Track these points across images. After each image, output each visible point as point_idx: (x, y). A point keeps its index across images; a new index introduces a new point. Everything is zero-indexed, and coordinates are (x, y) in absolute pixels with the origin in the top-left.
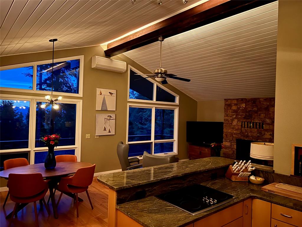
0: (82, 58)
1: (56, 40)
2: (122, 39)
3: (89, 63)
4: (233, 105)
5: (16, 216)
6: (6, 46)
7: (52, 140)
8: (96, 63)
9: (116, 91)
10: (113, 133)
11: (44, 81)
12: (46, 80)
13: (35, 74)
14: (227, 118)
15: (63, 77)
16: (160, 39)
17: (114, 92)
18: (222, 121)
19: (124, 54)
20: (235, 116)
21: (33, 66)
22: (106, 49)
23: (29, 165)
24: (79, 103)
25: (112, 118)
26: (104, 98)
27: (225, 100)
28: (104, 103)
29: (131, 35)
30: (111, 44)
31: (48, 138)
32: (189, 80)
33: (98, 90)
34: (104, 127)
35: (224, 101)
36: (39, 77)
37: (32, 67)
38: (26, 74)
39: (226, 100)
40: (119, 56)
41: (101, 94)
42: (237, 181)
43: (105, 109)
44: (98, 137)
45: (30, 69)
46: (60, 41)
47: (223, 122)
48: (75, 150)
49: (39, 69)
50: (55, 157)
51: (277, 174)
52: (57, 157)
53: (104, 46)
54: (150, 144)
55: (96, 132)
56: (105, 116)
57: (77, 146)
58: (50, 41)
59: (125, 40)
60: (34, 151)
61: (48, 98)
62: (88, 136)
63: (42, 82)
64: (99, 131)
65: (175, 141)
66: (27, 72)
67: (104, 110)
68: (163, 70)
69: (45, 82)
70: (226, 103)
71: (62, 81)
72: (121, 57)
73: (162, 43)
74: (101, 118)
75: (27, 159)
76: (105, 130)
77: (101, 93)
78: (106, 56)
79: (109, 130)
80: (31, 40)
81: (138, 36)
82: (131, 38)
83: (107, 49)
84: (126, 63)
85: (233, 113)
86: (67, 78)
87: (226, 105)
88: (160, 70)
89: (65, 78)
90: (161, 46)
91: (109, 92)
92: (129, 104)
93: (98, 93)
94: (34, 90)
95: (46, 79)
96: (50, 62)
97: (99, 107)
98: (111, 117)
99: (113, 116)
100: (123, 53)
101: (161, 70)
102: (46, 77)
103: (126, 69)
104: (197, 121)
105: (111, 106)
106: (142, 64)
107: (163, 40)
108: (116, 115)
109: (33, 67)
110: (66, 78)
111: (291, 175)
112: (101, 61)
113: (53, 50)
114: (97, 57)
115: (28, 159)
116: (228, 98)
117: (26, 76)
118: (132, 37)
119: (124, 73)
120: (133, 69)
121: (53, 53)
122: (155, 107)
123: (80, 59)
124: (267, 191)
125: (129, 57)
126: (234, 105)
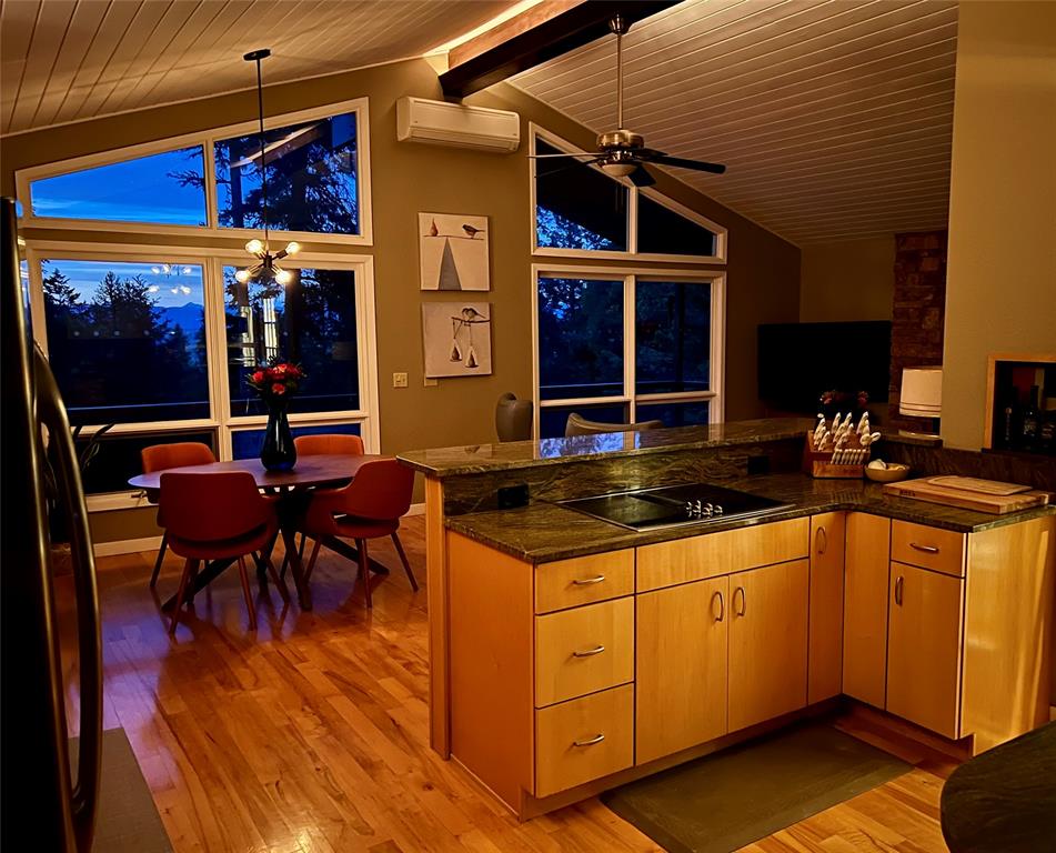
0: (361, 107)
1: (265, 53)
2: (494, 31)
3: (386, 123)
4: (926, 254)
5: (191, 606)
6: (112, 86)
7: (280, 381)
8: (412, 123)
9: (486, 219)
10: (484, 367)
11: (247, 199)
12: (256, 195)
13: (212, 172)
14: (903, 305)
15: (316, 182)
16: (616, 25)
17: (480, 223)
18: (889, 317)
19: (512, 84)
20: (930, 298)
21: (202, 146)
22: (443, 69)
23: (216, 464)
24: (362, 265)
25: (477, 318)
26: (447, 244)
27: (898, 236)
28: (447, 264)
29: (522, 15)
30: (460, 51)
31: (264, 376)
32: (719, 169)
33: (425, 221)
34: (452, 349)
35: (894, 242)
36: (229, 185)
37: (200, 150)
38: (183, 176)
39: (901, 238)
40: (494, 93)
41: (435, 233)
42: (827, 475)
43: (453, 286)
44: (435, 383)
45: (193, 156)
46: (279, 56)
47: (888, 322)
48: (359, 425)
49: (227, 153)
50: (295, 441)
51: (948, 450)
52: (300, 442)
53: (438, 60)
54: (622, 408)
55: (428, 367)
56: (454, 309)
57: (366, 414)
58: (248, 57)
59: (505, 33)
60: (229, 427)
61: (255, 247)
62: (400, 378)
63: (244, 203)
64: (437, 363)
65: (714, 396)
66: (186, 170)
67: (450, 289)
68: (629, 134)
69: (253, 206)
70: (902, 249)
71: (317, 196)
72: (501, 95)
73: (623, 43)
74: (441, 318)
75: (211, 447)
76: (456, 357)
77: (434, 228)
78: (444, 94)
79: (472, 359)
80: (188, 61)
81: (548, 15)
82: (523, 27)
83: (447, 70)
84: (517, 115)
85: (924, 284)
86: (334, 184)
87: (900, 256)
88: (616, 137)
89: (325, 183)
90: (619, 51)
91: (464, 227)
92: (535, 268)
93: (425, 229)
94: (211, 228)
95: (257, 190)
96: (253, 127)
97: (430, 279)
98: (476, 314)
99: (483, 310)
100: (507, 80)
101: (621, 135)
102: (257, 185)
103: (518, 137)
104: (802, 320)
105: (473, 274)
106: (577, 117)
107: (624, 30)
108: (491, 306)
109: (202, 152)
110: (329, 186)
111: (983, 449)
112: (428, 116)
113: (257, 87)
114: (412, 99)
115: (213, 445)
116: (908, 229)
117: (183, 186)
118: (525, 20)
119: (514, 153)
120: (546, 136)
121: (262, 97)
122: (637, 276)
123: (358, 110)
124: (898, 494)
125: (528, 93)
126: (930, 255)
